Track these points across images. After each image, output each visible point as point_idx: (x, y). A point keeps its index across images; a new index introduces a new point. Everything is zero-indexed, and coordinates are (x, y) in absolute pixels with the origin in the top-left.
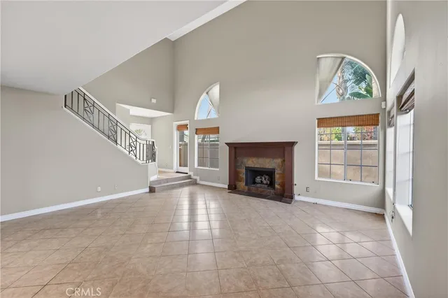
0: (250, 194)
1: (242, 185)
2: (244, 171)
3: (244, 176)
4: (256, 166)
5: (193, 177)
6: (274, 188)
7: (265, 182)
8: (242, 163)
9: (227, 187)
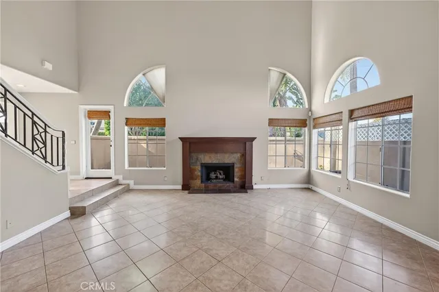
0: (207, 191)
1: (197, 183)
2: (199, 168)
3: (199, 174)
4: (214, 162)
5: (122, 181)
6: (233, 181)
7: (221, 177)
8: (197, 159)
9: (180, 187)
